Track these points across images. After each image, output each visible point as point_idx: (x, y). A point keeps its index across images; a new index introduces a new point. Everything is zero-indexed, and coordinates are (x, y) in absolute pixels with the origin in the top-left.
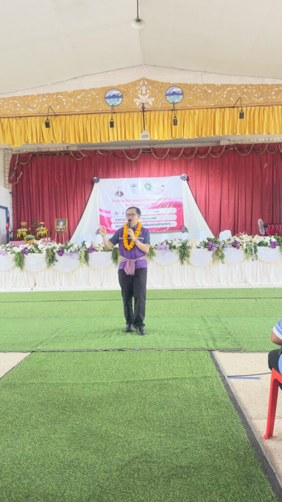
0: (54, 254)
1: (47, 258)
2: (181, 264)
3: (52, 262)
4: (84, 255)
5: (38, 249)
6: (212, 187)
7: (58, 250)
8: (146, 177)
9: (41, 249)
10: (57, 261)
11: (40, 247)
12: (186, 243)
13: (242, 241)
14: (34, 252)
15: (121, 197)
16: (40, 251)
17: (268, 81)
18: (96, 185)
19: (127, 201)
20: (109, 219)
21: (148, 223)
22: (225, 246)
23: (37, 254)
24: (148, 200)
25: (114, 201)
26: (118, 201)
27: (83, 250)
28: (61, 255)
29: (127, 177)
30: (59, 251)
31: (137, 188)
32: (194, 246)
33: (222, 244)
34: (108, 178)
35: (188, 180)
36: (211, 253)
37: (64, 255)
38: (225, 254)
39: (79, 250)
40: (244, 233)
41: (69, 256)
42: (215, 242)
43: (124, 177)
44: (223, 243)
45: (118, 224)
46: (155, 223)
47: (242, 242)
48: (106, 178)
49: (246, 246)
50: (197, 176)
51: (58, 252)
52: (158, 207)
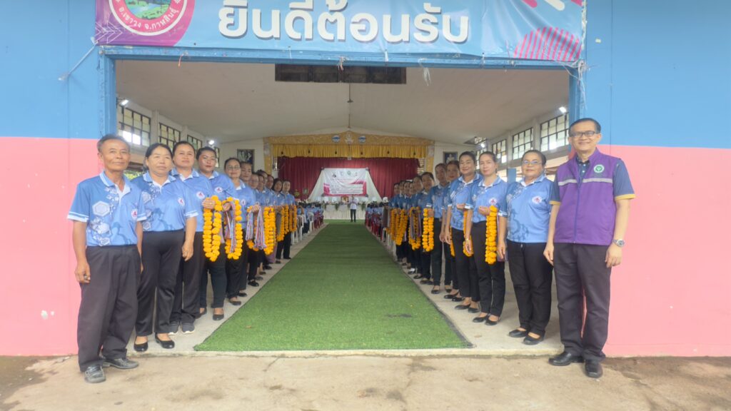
6: (381, 173)
8: (348, 168)
15: (335, 178)
18: (322, 171)
20: (328, 189)
21: (349, 191)
24: (349, 180)
26: (333, 180)
31: (343, 173)
43: (337, 168)
48: (327, 168)
50: (373, 168)
52: (354, 183)
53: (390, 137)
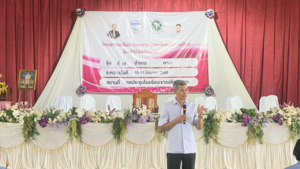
0: (34, 124)
1: (24, 129)
2: (205, 143)
3: (32, 135)
4: (75, 126)
5: (13, 117)
6: (250, 29)
7: (40, 119)
8: (154, 11)
9: (17, 118)
10: (38, 134)
11: (15, 113)
12: (213, 115)
13: (287, 114)
14: (6, 121)
15: (117, 39)
16: (16, 119)
18: (79, 20)
19: (125, 45)
20: (96, 70)
21: (155, 80)
22: (264, 120)
23: (11, 123)
24: (156, 45)
25: (105, 45)
26: (111, 45)
27: (74, 120)
28: (44, 126)
29: (126, 11)
30: (42, 120)
31: (140, 26)
32: (224, 119)
33: (260, 117)
34: (97, 10)
35: (216, 17)
36: (246, 129)
37: (48, 127)
38: (264, 131)
39: (68, 120)
40: (289, 103)
41: (56, 128)
42: (252, 114)
43: (121, 10)
44: (262, 117)
45: (110, 80)
46: (165, 80)
47: (286, 116)
48: (93, 10)
49: (292, 121)
50: (229, 12)
51: (40, 122)
52: (171, 55)
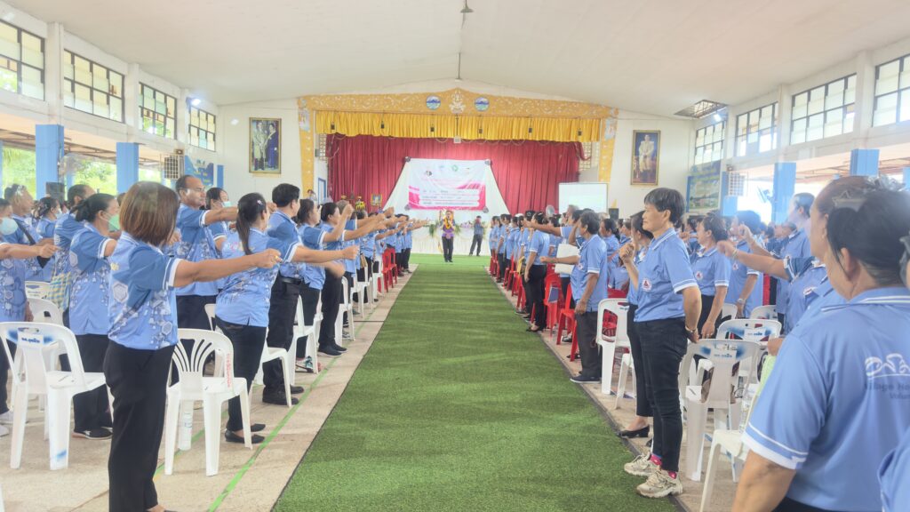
8: (453, 159)
15: (430, 176)
17: (557, 98)
18: (407, 164)
19: (436, 180)
20: (417, 196)
21: (453, 202)
24: (454, 181)
25: (423, 179)
26: (426, 180)
29: (436, 159)
31: (444, 169)
34: (419, 158)
35: (491, 164)
43: (433, 158)
45: (425, 201)
48: (416, 157)
50: (499, 161)
52: (463, 187)
53: (533, 101)
